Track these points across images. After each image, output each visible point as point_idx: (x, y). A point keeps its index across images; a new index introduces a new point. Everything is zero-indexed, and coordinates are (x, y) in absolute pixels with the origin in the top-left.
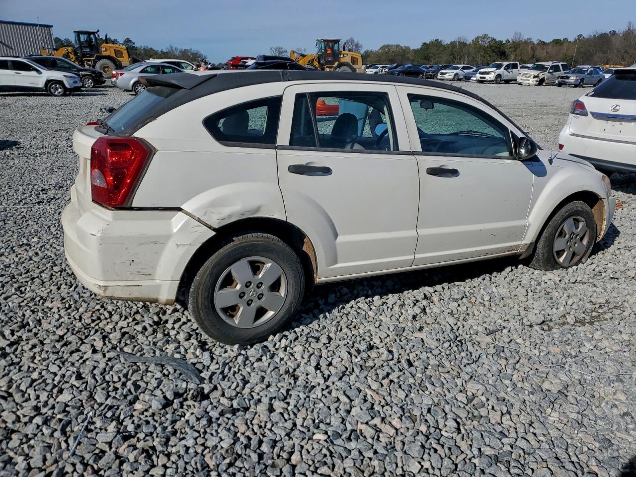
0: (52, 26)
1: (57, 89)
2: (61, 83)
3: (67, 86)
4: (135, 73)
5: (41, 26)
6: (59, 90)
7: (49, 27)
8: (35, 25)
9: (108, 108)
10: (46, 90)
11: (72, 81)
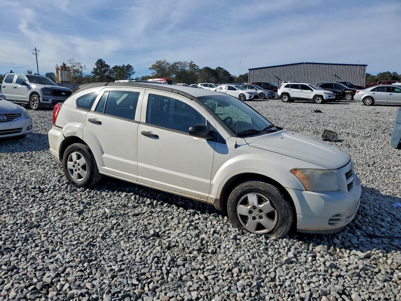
0: (367, 65)
1: (318, 100)
2: (322, 96)
3: (325, 98)
4: (368, 91)
5: (360, 65)
6: (320, 100)
7: (365, 66)
8: (357, 65)
9: (315, 110)
10: (313, 100)
11: (328, 96)
